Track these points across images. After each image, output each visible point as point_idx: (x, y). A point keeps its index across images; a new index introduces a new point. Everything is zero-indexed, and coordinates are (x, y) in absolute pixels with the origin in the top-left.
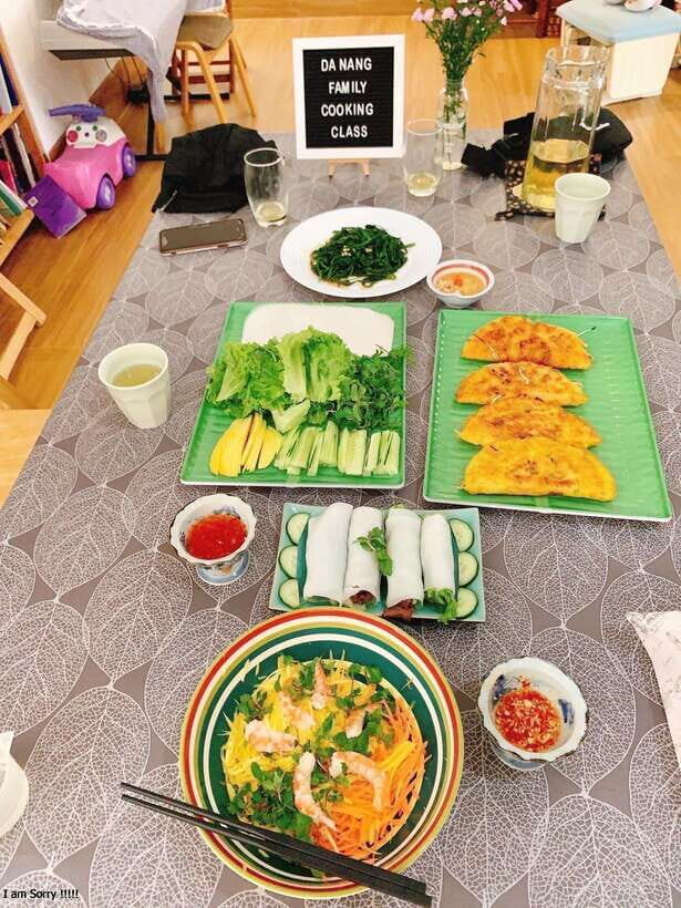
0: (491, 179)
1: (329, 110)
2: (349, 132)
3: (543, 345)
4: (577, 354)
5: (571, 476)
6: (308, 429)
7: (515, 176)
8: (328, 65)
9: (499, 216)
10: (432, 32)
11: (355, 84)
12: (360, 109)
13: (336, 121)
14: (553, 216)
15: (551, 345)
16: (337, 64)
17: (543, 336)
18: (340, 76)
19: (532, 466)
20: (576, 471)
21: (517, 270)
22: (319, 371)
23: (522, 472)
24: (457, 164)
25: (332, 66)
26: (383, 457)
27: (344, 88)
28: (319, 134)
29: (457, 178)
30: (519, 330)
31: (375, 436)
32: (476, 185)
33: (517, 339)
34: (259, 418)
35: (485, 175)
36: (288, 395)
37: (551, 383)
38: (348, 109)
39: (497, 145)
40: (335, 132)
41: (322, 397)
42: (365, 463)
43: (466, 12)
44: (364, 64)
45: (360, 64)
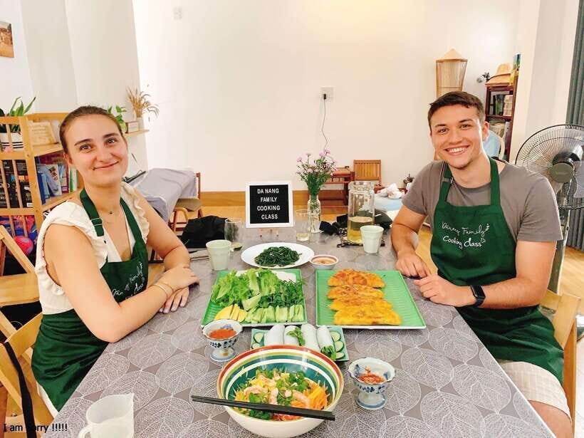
0: (333, 235)
1: (260, 208)
2: (269, 217)
3: (363, 278)
4: (378, 280)
5: (380, 315)
6: (260, 309)
7: (344, 234)
8: (260, 191)
9: (338, 246)
10: (303, 177)
11: (272, 198)
12: (274, 208)
13: (264, 212)
14: (362, 245)
15: (366, 278)
16: (264, 191)
17: (363, 275)
18: (265, 195)
19: (364, 313)
20: (383, 313)
21: (349, 261)
22: (265, 283)
23: (359, 315)
24: (318, 230)
25: (262, 192)
26: (296, 312)
27: (267, 200)
28: (256, 218)
29: (319, 236)
30: (352, 273)
31: (292, 307)
32: (327, 238)
33: (351, 276)
34: (236, 305)
35: (331, 234)
36: (251, 292)
37: (368, 290)
38: (269, 208)
39: (334, 224)
40: (263, 217)
41: (266, 293)
42: (289, 316)
43: (317, 171)
44: (276, 191)
45: (274, 191)
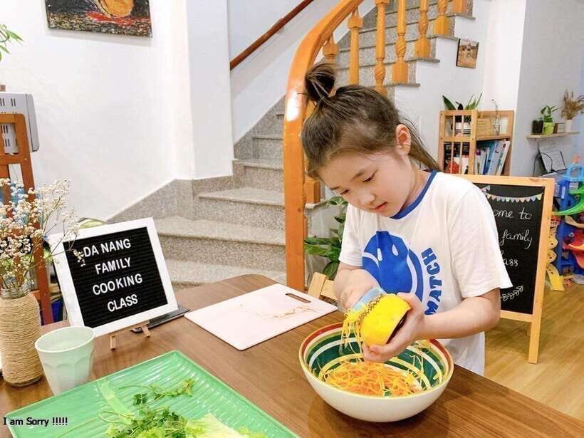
1: (100, 289)
2: (123, 303)
8: (90, 251)
11: (120, 262)
12: (130, 280)
13: (110, 296)
16: (99, 249)
18: (104, 257)
25: (95, 251)
27: (112, 266)
38: (119, 283)
40: (112, 306)
44: (124, 244)
45: (121, 245)
